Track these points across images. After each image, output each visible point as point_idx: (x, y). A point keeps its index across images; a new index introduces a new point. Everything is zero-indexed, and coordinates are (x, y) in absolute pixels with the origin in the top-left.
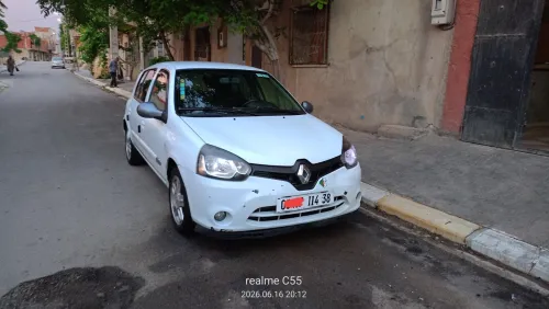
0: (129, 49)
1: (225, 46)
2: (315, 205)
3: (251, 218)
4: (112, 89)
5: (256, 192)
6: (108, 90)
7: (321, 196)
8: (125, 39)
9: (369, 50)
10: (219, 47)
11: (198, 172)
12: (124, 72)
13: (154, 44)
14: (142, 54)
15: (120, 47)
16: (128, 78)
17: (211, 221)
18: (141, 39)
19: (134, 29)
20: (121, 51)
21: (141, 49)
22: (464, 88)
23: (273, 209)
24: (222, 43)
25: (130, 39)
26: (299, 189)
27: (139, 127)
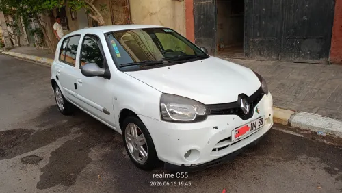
0: (15, 25)
1: (76, 18)
2: (254, 129)
3: (214, 150)
4: (7, 53)
5: (216, 128)
6: (4, 54)
7: (258, 121)
8: (11, 19)
9: (151, 14)
10: (73, 19)
11: (163, 119)
12: (14, 41)
13: (31, 21)
14: (24, 28)
15: (8, 25)
16: (18, 45)
17: (182, 159)
18: (21, 17)
19: (15, 12)
20: (8, 27)
21: (23, 25)
22: (193, 30)
23: (229, 139)
24: (73, 17)
25: (14, 19)
26: (244, 119)
27: (75, 85)
